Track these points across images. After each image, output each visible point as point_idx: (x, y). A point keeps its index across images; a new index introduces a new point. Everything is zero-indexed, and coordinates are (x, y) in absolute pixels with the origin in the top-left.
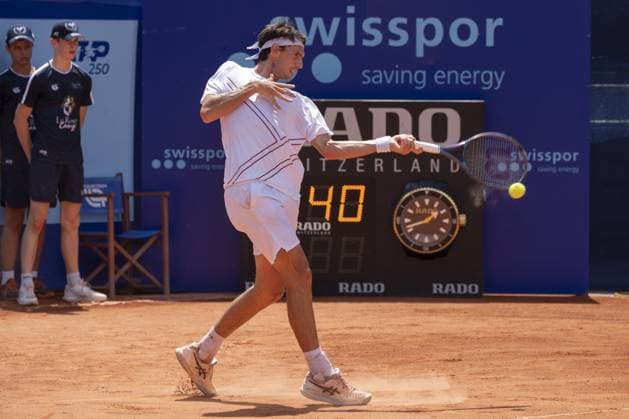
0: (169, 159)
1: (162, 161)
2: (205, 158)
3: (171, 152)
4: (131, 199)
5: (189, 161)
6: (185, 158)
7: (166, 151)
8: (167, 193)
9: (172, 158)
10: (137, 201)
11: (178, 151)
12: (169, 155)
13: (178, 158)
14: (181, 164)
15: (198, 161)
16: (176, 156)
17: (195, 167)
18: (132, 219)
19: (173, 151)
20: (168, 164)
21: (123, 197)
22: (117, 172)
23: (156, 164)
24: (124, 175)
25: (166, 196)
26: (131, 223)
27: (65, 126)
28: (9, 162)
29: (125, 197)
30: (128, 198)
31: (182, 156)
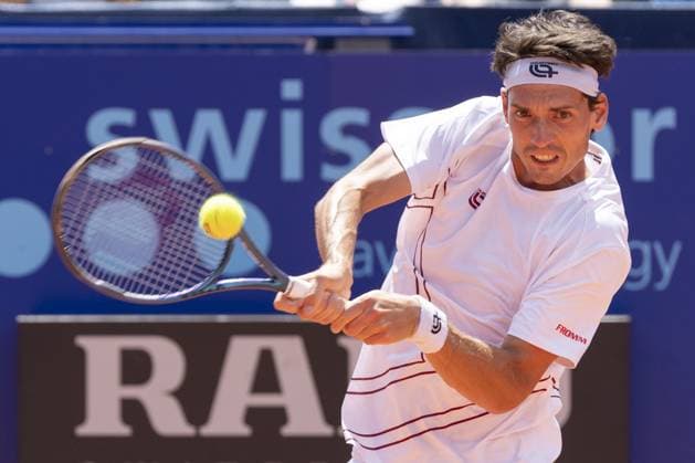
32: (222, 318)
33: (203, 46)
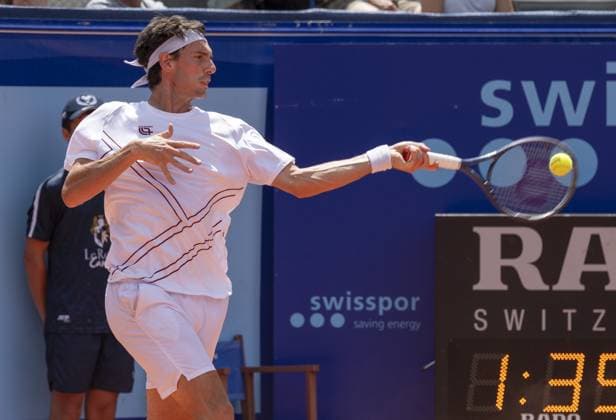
0: (319, 311)
1: (308, 314)
2: (377, 310)
3: (321, 302)
4: (257, 377)
5: (350, 316)
6: (343, 311)
7: (313, 300)
8: (315, 368)
9: (322, 311)
10: (267, 379)
11: (333, 299)
12: (318, 306)
13: (333, 311)
14: (338, 321)
15: (365, 315)
16: (328, 307)
17: (360, 325)
18: (257, 409)
19: (325, 299)
20: (317, 321)
21: (243, 374)
22: (235, 333)
23: (297, 320)
24: (244, 338)
25: (312, 372)
26: (257, 415)
27: (98, 264)
28: (64, 318)
29: (247, 373)
30: (251, 375)
31: (338, 307)
32: (567, 215)
33: (556, 40)
